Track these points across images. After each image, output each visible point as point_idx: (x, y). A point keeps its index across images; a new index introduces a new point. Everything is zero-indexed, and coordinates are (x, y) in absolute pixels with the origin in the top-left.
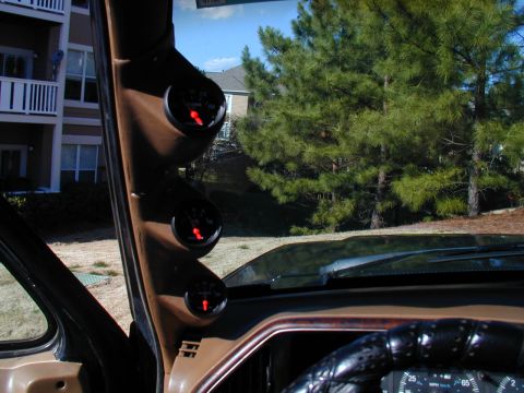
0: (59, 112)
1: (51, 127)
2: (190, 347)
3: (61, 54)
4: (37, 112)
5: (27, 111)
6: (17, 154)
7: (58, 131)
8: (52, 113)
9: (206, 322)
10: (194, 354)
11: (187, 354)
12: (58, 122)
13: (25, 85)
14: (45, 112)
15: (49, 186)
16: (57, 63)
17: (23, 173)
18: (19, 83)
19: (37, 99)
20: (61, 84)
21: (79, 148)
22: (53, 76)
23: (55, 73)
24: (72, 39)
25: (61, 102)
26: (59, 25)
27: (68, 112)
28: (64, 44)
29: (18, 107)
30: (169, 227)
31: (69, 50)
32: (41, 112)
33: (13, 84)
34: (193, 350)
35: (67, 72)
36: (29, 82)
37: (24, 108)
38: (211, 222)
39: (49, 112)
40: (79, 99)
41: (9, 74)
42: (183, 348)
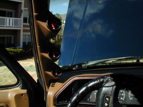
0: (22, 26)
1: (20, 30)
2: (53, 84)
3: (22, 11)
4: (16, 26)
5: (13, 26)
6: (11, 38)
7: (22, 31)
8: (20, 26)
9: (56, 78)
10: (54, 86)
11: (52, 86)
12: (22, 29)
13: (13, 19)
14: (18, 26)
15: (20, 46)
16: (21, 13)
17: (12, 43)
18: (11, 19)
19: (16, 23)
20: (22, 19)
21: (27, 36)
22: (20, 17)
23: (21, 16)
24: (25, 7)
25: (22, 24)
26: (21, 3)
27: (24, 26)
28: (23, 8)
29: (11, 25)
30: (47, 54)
31: (24, 10)
32: (17, 26)
33: (10, 19)
34: (54, 85)
35: (24, 15)
36: (14, 18)
37: (13, 25)
38: (58, 53)
39: (19, 26)
40: (27, 23)
41: (8, 16)
42: (51, 85)
